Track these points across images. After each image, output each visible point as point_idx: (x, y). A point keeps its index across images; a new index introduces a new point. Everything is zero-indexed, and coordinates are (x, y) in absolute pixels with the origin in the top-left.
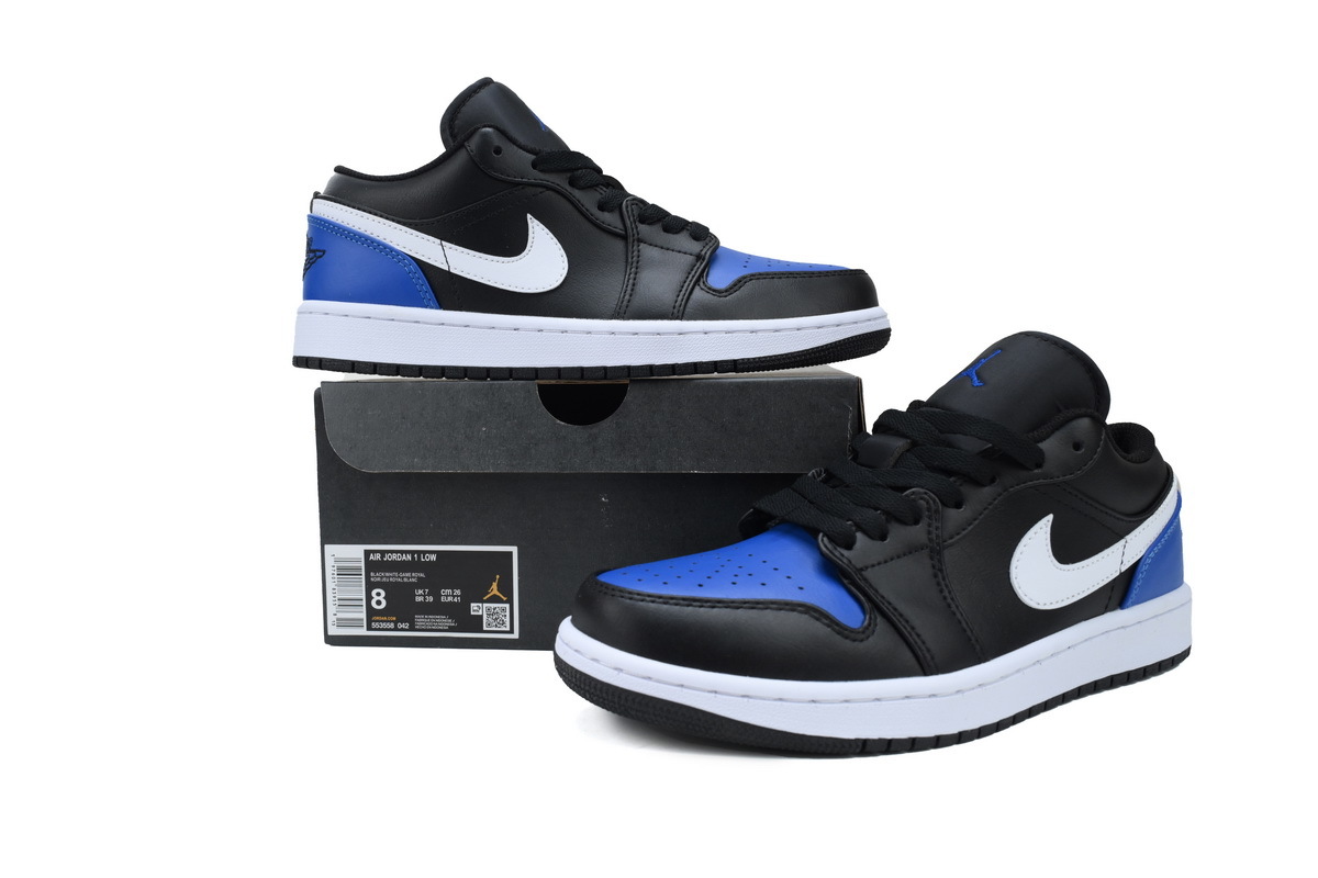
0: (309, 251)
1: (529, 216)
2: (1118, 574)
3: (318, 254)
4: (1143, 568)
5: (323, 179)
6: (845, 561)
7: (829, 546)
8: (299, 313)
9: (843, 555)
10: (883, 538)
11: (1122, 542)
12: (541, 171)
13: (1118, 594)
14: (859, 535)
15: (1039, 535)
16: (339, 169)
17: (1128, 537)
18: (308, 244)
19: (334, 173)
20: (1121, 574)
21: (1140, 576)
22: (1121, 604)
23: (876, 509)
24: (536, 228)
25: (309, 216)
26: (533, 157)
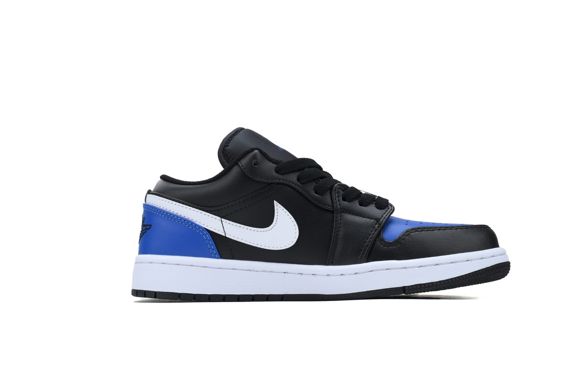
0: (143, 225)
1: (275, 202)
3: (148, 227)
5: (153, 182)
8: (136, 263)
12: (281, 174)
16: (164, 178)
18: (143, 222)
19: (160, 179)
24: (279, 209)
25: (144, 204)
26: (276, 165)
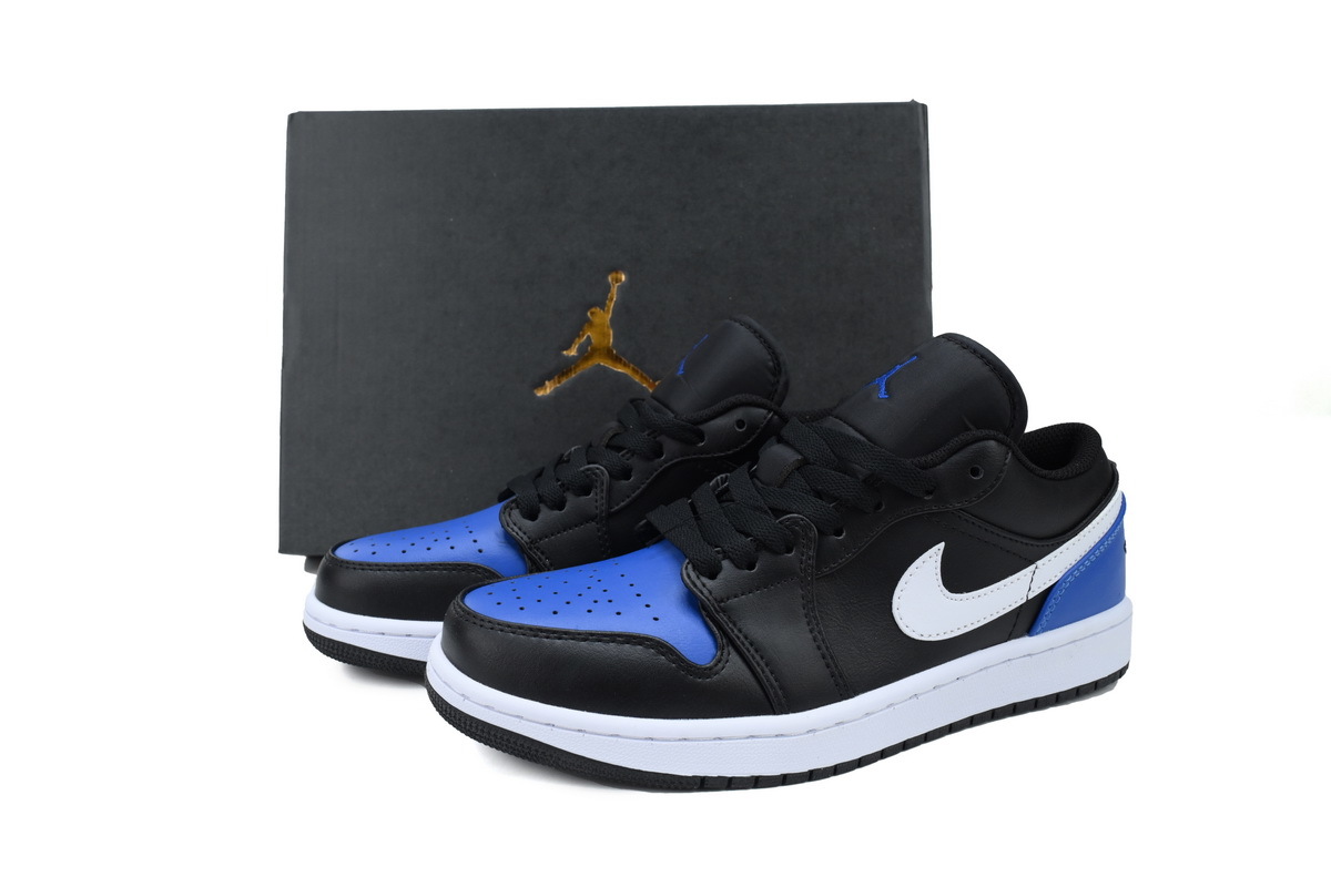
2: (1024, 601)
4: (1057, 593)
6: (705, 592)
7: (693, 575)
9: (704, 585)
10: (751, 567)
11: (1032, 567)
13: (1026, 620)
14: (726, 564)
15: (929, 563)
17: (1039, 563)
20: (1028, 601)
21: (1052, 602)
22: (1030, 630)
23: (747, 535)
